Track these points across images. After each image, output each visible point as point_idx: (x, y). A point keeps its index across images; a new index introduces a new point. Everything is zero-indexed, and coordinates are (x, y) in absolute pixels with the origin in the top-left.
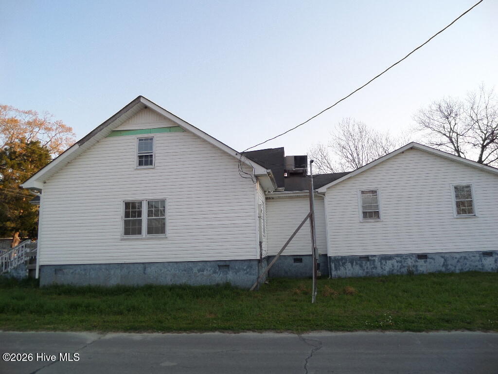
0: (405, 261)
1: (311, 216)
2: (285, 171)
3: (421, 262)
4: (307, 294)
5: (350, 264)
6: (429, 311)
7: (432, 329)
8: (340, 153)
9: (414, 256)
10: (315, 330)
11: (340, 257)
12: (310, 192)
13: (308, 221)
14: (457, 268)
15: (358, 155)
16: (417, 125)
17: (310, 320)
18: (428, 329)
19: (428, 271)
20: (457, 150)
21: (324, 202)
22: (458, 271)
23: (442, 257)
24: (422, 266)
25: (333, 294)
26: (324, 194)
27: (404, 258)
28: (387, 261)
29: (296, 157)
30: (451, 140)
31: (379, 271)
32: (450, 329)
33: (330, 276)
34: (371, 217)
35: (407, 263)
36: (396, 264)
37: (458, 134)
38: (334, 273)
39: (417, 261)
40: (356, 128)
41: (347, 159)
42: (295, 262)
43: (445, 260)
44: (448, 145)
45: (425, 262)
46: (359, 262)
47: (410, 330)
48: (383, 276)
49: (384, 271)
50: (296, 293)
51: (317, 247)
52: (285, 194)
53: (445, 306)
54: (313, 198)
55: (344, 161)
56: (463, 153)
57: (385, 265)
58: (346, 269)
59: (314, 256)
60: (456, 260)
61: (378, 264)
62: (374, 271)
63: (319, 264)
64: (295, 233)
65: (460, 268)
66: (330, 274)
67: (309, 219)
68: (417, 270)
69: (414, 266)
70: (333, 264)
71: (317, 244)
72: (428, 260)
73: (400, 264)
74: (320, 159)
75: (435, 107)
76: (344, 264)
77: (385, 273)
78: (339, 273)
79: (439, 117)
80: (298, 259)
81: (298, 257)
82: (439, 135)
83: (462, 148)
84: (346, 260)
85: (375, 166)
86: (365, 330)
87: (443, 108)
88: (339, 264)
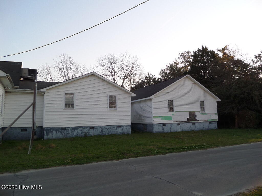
0: (84, 130)
1: (34, 104)
2: (21, 77)
3: (92, 130)
4: (26, 149)
5: (55, 132)
6: (90, 154)
7: (89, 162)
8: (58, 72)
9: (88, 127)
10: (26, 169)
11: (50, 128)
12: (35, 91)
13: (31, 108)
14: (107, 133)
15: (68, 74)
16: (98, 64)
17: (24, 164)
18: (87, 162)
19: (94, 135)
20: (114, 79)
21: (43, 97)
22: (107, 134)
23: (101, 128)
24: (91, 132)
25: (42, 148)
26: (44, 93)
27: (83, 129)
28: (75, 130)
29: (29, 70)
30: (112, 74)
31: (71, 135)
32: (97, 161)
33: (43, 139)
34: (69, 107)
35: (85, 131)
36: (79, 131)
37: (115, 72)
38: (45, 137)
39: (90, 130)
40: (68, 59)
41: (62, 76)
42: (21, 131)
43: (102, 129)
44: (110, 76)
45: (93, 130)
46: (60, 131)
47: (79, 164)
48: (72, 137)
49: (73, 135)
50: (19, 149)
51: (36, 122)
52: (19, 90)
53: (98, 151)
54: (36, 94)
55: (60, 76)
56: (116, 81)
57: (74, 132)
58: (52, 135)
59: (33, 127)
60: (107, 129)
61: (70, 131)
62: (68, 135)
63: (36, 132)
64: (22, 114)
65: (108, 133)
66: (43, 137)
67: (32, 106)
68: (89, 134)
69: (88, 132)
70: (46, 132)
71: (36, 121)
72: (95, 129)
73: (81, 131)
74: (46, 73)
75: (106, 57)
76: (52, 132)
77: (74, 136)
78: (49, 137)
79: (108, 63)
80: (24, 129)
81: (24, 128)
82: (107, 71)
83: (116, 79)
84: (53, 130)
85: (74, 81)
86: (55, 166)
87: (110, 59)
88: (49, 132)
